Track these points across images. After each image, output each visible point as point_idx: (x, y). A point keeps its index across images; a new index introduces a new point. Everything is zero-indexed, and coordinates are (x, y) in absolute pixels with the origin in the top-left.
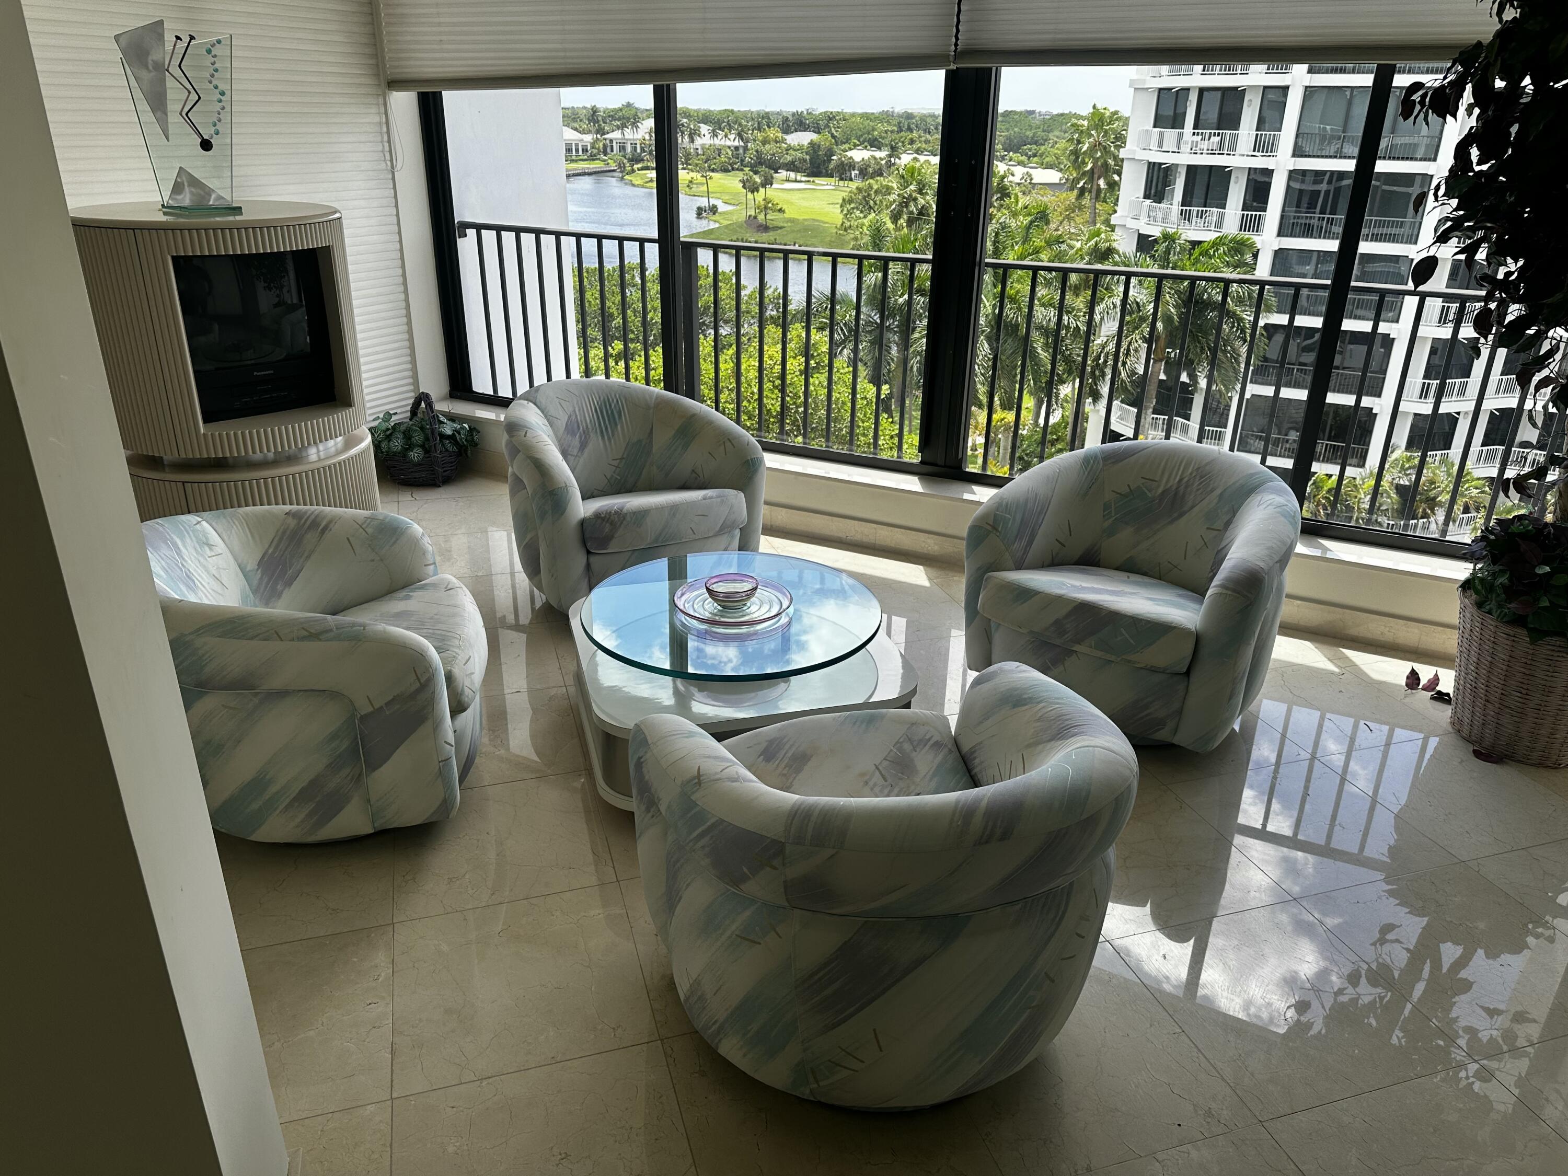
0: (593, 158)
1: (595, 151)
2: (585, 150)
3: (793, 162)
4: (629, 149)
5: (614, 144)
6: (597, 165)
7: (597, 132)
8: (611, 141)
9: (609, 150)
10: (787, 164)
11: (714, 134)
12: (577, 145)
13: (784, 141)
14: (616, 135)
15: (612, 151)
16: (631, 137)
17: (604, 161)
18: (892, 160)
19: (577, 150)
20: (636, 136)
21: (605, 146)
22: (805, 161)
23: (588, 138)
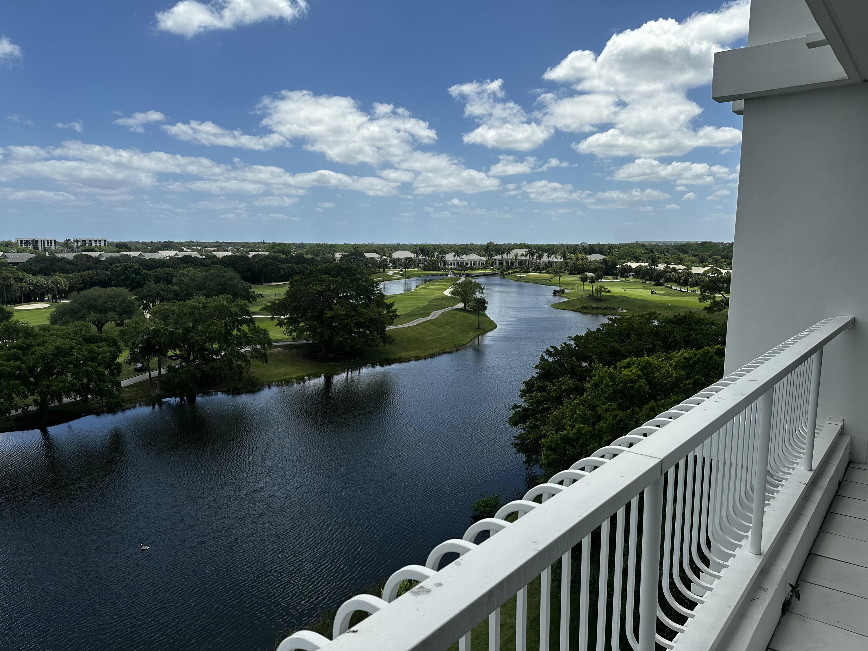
0: (486, 268)
1: (488, 265)
2: (482, 264)
3: (596, 269)
4: (505, 264)
5: (497, 261)
6: (488, 271)
7: (489, 256)
8: (495, 260)
9: (494, 264)
10: (592, 270)
11: (549, 256)
12: (479, 262)
13: (586, 259)
14: (499, 257)
15: (496, 264)
16: (506, 258)
17: (492, 269)
18: (653, 267)
19: (479, 264)
20: (509, 258)
21: (492, 263)
22: (602, 268)
23: (484, 259)
